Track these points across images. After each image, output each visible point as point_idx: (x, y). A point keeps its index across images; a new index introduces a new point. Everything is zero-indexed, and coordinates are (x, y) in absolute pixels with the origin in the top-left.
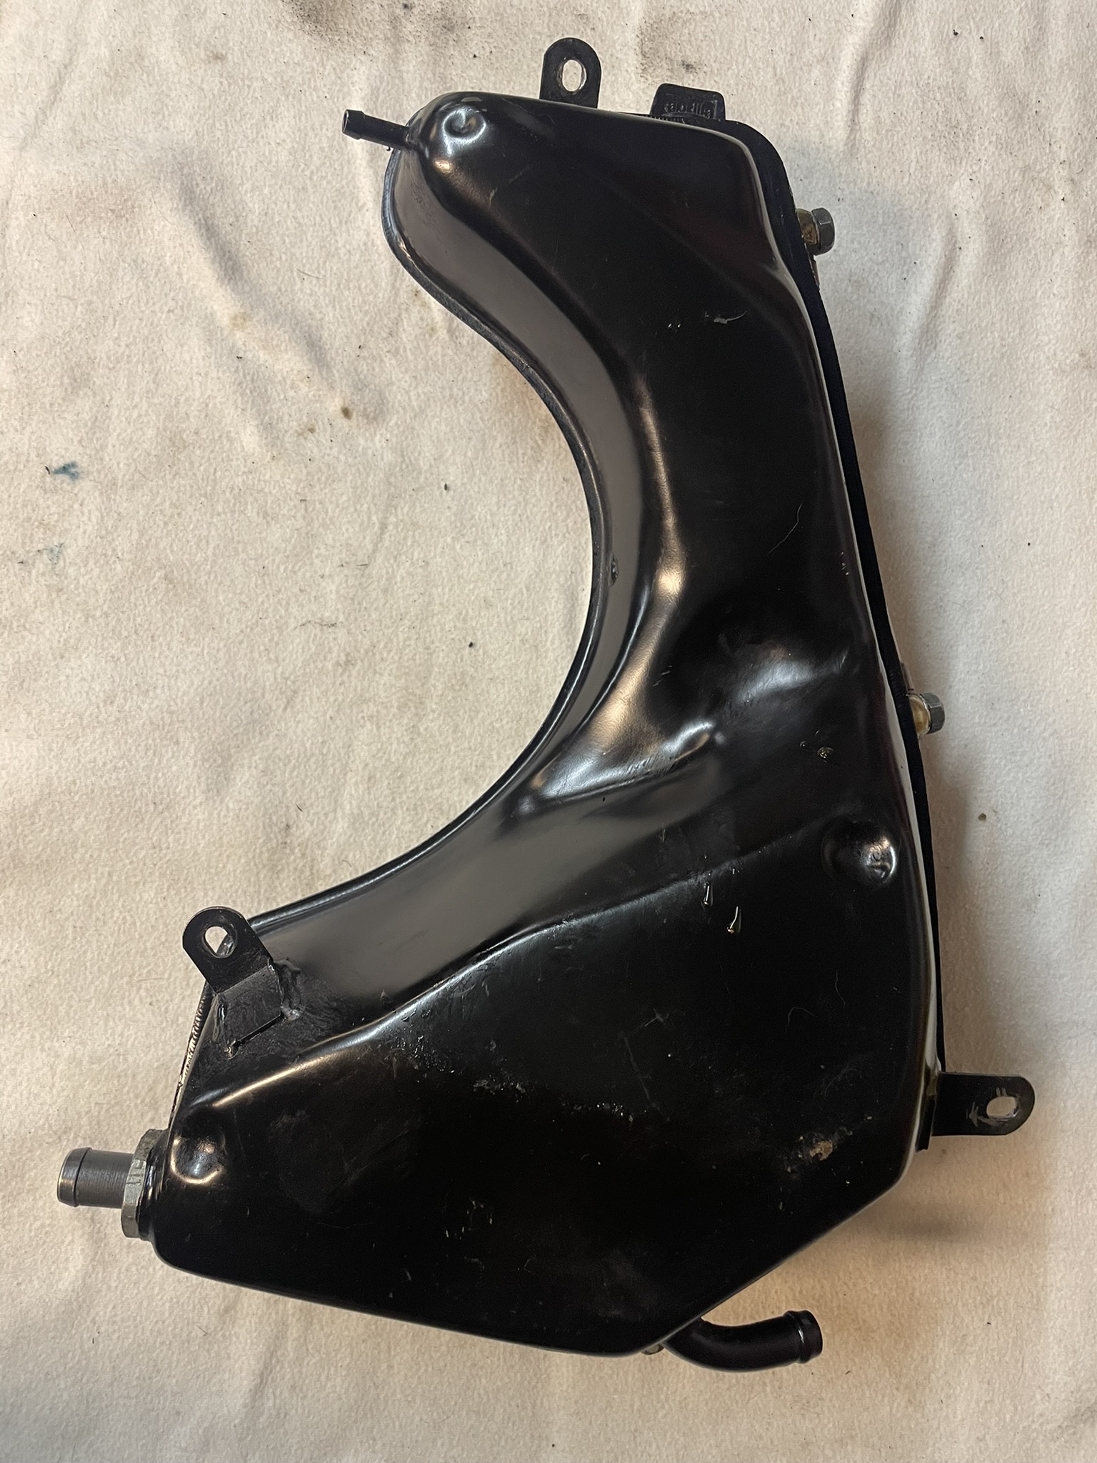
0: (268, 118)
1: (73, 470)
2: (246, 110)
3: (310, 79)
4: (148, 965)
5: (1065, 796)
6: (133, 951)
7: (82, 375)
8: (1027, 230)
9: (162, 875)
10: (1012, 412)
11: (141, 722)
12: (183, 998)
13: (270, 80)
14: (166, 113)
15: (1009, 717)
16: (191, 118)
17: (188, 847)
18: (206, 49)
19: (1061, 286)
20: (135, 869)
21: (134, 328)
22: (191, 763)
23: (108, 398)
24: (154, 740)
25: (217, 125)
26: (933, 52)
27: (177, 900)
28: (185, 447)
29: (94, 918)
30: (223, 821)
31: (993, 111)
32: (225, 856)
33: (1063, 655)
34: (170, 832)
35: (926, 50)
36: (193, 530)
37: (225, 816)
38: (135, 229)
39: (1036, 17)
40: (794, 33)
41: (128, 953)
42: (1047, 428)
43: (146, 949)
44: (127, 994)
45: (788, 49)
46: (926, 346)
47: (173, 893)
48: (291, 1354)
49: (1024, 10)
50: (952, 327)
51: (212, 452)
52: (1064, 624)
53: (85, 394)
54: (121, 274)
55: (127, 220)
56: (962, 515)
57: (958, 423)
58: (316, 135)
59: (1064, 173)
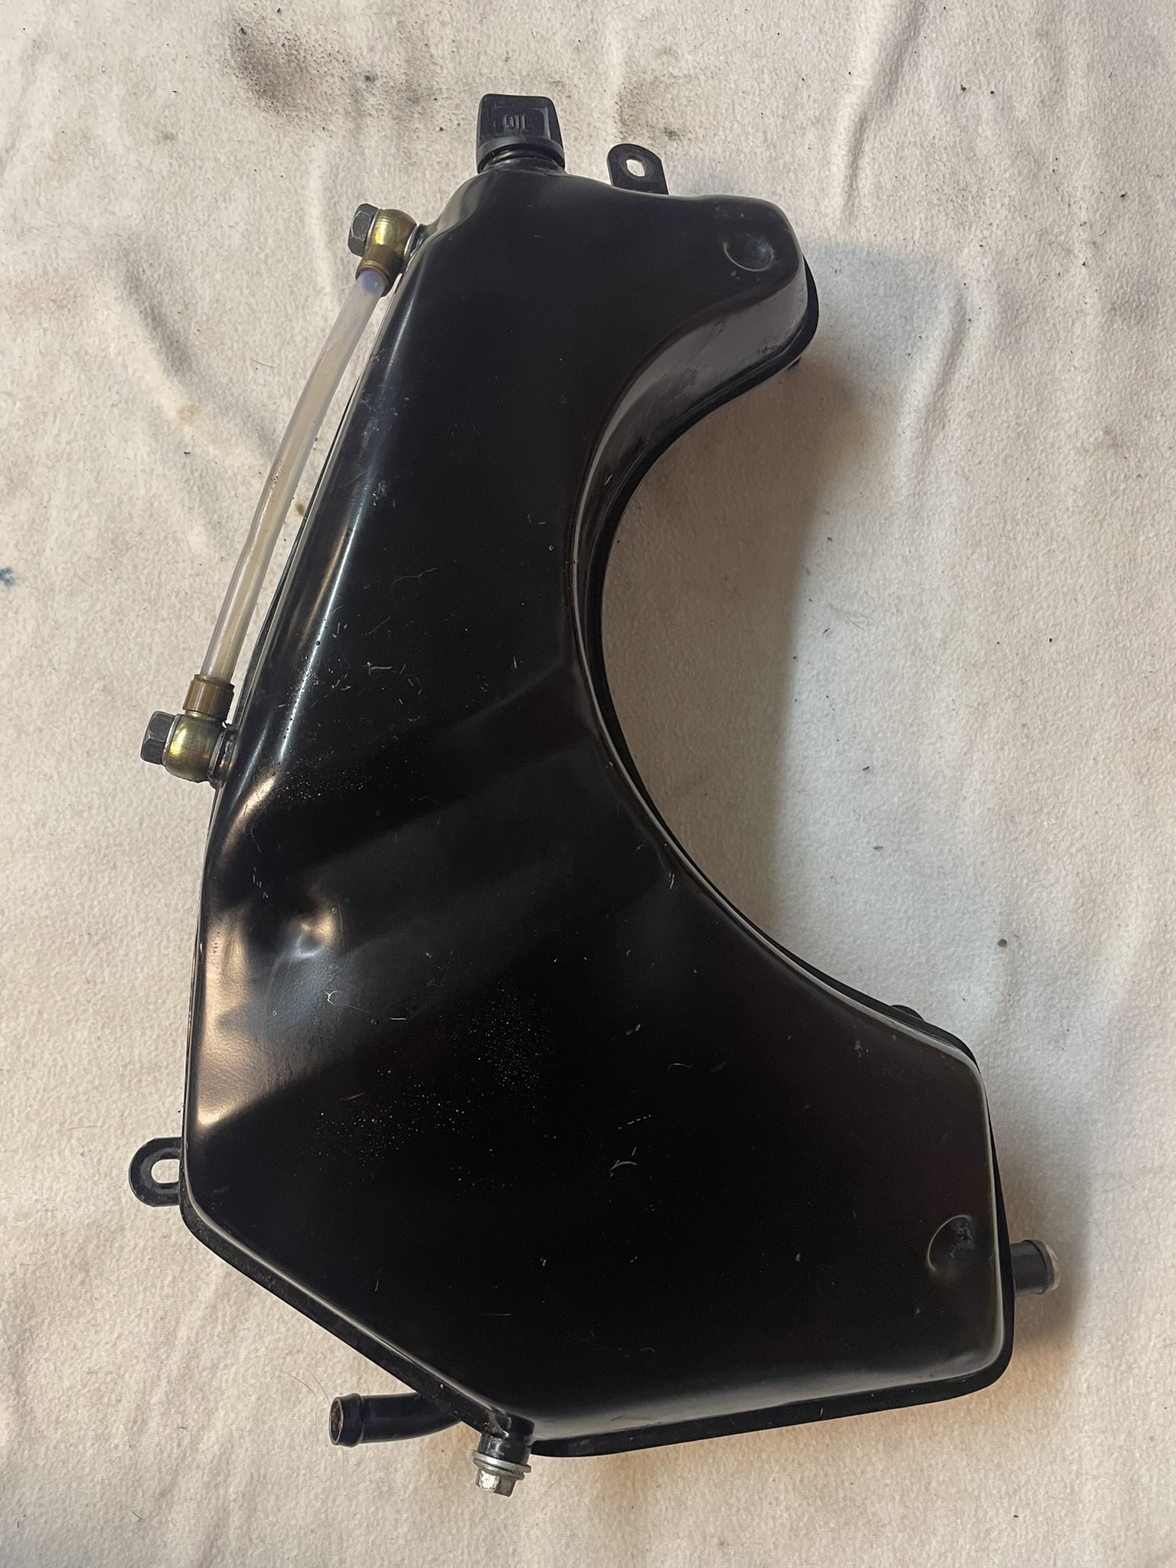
0: (220, 200)
1: (8, 576)
2: (197, 192)
3: (265, 158)
4: (80, 1111)
5: (1095, 920)
6: (64, 1097)
7: (20, 475)
8: (1044, 298)
9: (96, 1012)
10: (1030, 496)
11: (75, 845)
12: (118, 1148)
13: (223, 159)
14: (113, 197)
15: (1032, 831)
16: (139, 202)
17: (125, 981)
18: (155, 129)
19: (1083, 358)
20: (67, 1006)
21: (76, 424)
22: (130, 889)
23: (46, 498)
24: (89, 865)
25: (167, 207)
26: (939, 110)
27: (112, 1040)
28: (127, 549)
29: (22, 1060)
30: (163, 951)
31: (1005, 171)
32: (164, 991)
33: (1091, 762)
34: (105, 965)
35: (931, 107)
36: (136, 636)
37: (166, 947)
38: (78, 320)
39: (1053, 68)
40: (787, 95)
41: (59, 1097)
42: (1069, 513)
43: (78, 1094)
44: (57, 1144)
45: (780, 112)
46: (933, 426)
47: (107, 1031)
48: (233, 1543)
49: (1039, 61)
50: (961, 404)
51: (157, 553)
52: (1092, 727)
53: (23, 495)
54: (62, 366)
55: (69, 310)
56: (977, 608)
57: (970, 508)
58: (271, 217)
59: (1085, 236)
